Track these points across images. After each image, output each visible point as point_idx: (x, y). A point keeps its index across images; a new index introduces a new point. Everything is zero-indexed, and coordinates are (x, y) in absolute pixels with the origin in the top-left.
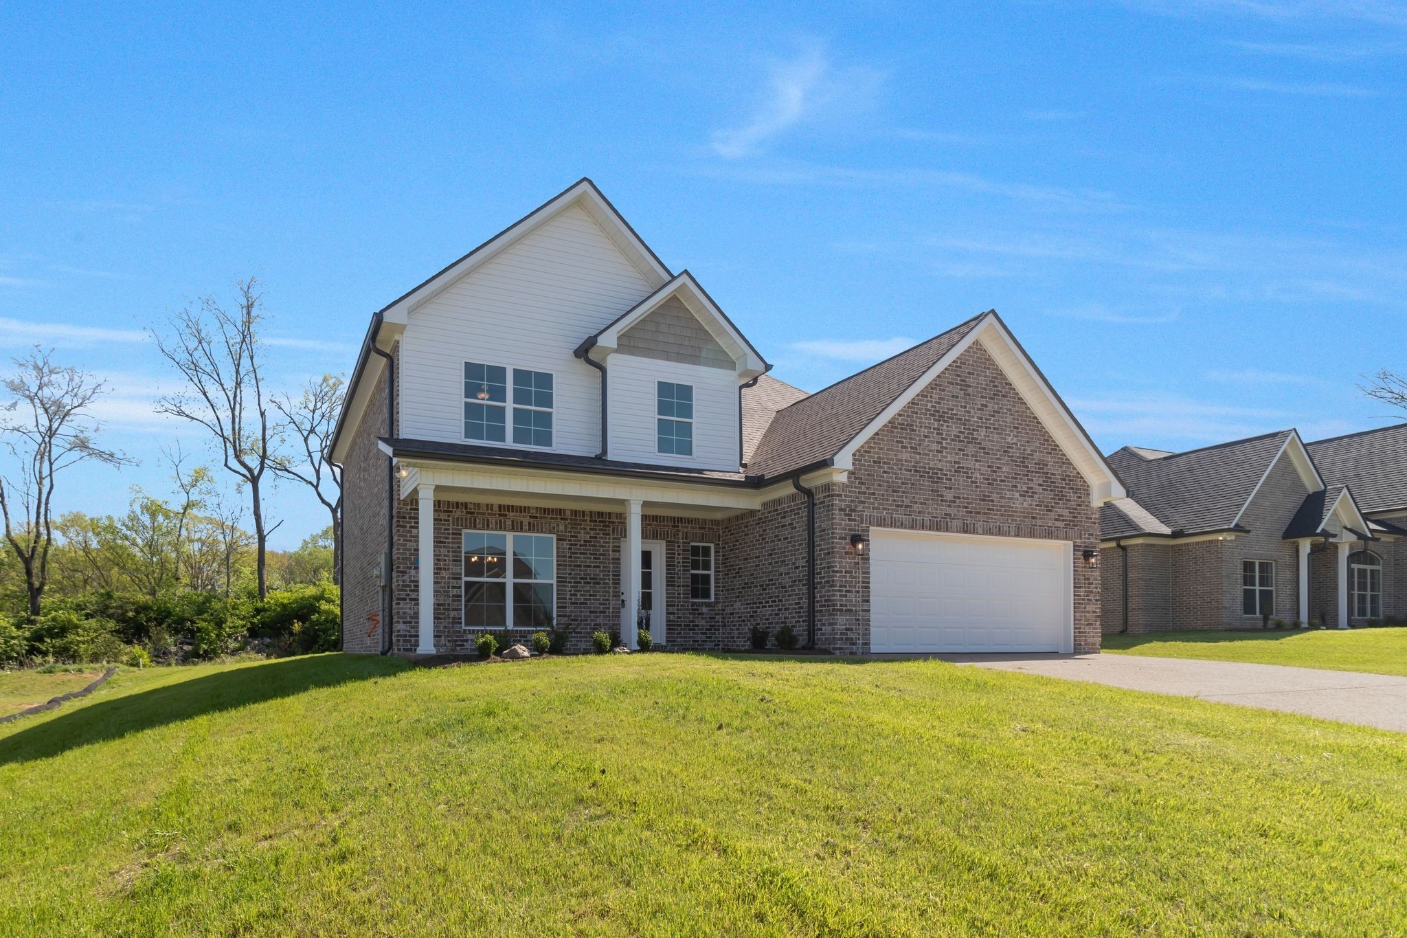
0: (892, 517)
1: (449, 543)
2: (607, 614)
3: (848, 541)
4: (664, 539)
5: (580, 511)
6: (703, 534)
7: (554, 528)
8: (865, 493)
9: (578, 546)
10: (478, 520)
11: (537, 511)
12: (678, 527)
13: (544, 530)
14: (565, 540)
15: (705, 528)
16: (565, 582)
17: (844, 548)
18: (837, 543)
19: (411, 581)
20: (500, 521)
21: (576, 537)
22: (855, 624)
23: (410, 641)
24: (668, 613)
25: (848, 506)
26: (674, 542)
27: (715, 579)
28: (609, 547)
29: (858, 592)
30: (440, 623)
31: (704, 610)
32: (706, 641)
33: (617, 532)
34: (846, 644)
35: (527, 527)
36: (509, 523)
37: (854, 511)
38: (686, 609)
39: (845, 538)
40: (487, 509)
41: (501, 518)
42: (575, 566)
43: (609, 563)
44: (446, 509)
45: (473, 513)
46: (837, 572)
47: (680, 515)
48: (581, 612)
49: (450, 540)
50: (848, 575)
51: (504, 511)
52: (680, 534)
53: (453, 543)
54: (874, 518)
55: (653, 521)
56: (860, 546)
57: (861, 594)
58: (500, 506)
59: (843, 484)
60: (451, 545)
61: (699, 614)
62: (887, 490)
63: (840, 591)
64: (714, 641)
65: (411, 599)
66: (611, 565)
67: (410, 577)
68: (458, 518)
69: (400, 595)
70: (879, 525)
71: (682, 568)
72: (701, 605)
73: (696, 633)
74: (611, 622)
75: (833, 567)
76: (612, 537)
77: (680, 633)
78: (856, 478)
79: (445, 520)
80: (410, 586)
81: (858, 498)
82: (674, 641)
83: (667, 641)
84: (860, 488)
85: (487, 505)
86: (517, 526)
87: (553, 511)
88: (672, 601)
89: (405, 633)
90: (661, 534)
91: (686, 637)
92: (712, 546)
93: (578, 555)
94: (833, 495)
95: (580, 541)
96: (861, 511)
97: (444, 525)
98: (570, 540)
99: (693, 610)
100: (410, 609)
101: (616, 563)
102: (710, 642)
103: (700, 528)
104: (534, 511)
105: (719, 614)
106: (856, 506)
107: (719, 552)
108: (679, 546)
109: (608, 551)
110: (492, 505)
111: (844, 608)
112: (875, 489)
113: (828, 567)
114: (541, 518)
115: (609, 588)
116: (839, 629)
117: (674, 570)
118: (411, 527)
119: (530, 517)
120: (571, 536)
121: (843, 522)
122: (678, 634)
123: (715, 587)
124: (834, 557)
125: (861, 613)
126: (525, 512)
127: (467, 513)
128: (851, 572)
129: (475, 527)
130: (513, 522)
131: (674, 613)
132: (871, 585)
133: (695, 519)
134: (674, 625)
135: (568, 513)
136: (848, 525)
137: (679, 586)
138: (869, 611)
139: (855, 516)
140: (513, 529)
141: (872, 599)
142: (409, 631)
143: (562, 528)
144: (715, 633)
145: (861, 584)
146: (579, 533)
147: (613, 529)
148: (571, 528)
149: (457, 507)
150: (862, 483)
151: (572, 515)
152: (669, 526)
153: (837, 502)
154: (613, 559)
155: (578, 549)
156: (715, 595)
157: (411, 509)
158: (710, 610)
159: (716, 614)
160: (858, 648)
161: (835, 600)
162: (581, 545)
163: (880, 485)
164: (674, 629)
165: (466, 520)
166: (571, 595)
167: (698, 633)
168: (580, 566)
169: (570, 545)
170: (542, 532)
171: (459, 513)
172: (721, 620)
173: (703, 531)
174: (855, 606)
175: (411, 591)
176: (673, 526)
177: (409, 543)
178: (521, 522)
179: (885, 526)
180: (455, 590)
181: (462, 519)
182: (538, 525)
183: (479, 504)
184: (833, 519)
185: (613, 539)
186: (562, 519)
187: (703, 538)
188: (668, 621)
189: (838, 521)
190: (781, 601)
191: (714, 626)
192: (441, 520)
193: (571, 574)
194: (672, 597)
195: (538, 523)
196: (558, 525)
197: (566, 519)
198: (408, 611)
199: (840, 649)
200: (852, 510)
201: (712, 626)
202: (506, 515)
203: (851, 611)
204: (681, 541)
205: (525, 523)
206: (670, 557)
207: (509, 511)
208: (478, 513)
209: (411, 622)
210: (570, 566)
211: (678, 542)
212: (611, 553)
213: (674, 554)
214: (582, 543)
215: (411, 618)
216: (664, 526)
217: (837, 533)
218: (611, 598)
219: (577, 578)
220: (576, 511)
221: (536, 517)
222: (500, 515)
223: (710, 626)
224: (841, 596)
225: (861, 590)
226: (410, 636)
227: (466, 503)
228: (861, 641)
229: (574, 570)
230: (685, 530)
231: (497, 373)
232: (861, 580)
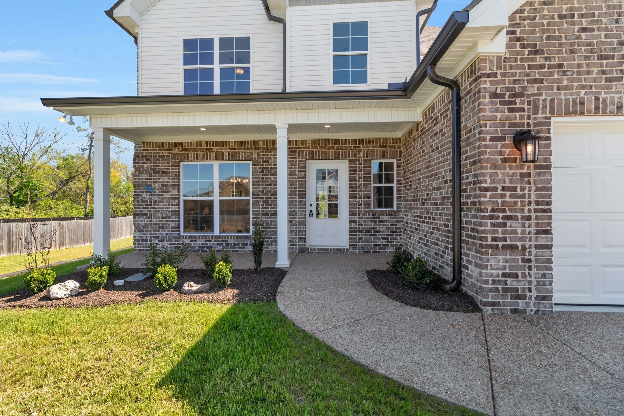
0: (597, 99)
1: (169, 173)
2: (294, 223)
3: (509, 141)
4: (345, 159)
5: (270, 141)
6: (384, 152)
7: (248, 156)
8: (542, 66)
9: (269, 169)
10: (190, 155)
11: (235, 145)
12: (359, 147)
13: (241, 158)
14: (258, 165)
15: (386, 147)
16: (258, 198)
17: (501, 153)
18: (487, 146)
19: (143, 202)
20: (207, 154)
21: (267, 162)
22: (523, 268)
23: (142, 244)
24: (350, 221)
25: (508, 89)
26: (355, 160)
27: (398, 190)
28: (295, 168)
29: (529, 218)
30: (164, 231)
31: (386, 218)
32: (387, 245)
33: (302, 155)
34: (504, 296)
35: (227, 157)
36: (213, 155)
37: (521, 95)
38: (367, 218)
39: (502, 138)
40: (197, 145)
41: (208, 151)
42: (266, 185)
43: (296, 182)
44: (167, 148)
45: (187, 149)
46: (487, 189)
47: (361, 137)
48: (271, 221)
49: (170, 171)
50: (508, 193)
51: (210, 146)
52: (362, 153)
53: (172, 172)
54: (560, 104)
55: (335, 144)
56: (530, 148)
57: (533, 221)
58: (207, 143)
59: (499, 57)
60: (171, 174)
61: (380, 221)
62: (587, 58)
63: (492, 217)
64: (396, 245)
65: (143, 214)
66: (297, 183)
67: (142, 198)
68: (175, 155)
69: (136, 211)
70: (568, 113)
71: (363, 183)
72: (383, 213)
73: (377, 238)
74: (297, 230)
75: (480, 182)
76: (297, 160)
77: (362, 238)
78: (523, 46)
79: (167, 156)
80: (142, 205)
81: (528, 75)
82: (356, 245)
83: (350, 245)
84: (533, 60)
85: (197, 142)
86: (219, 156)
87: (248, 143)
88: (354, 211)
89: (138, 238)
90: (342, 154)
91: (368, 242)
92: (395, 161)
93: (269, 176)
94: (480, 77)
95: (270, 165)
96: (534, 95)
97: (166, 160)
98: (263, 165)
99: (374, 218)
100: (142, 221)
101: (302, 181)
102: (392, 245)
103: (380, 147)
104: (233, 144)
105: (401, 221)
106: (524, 88)
107: (400, 166)
108: (360, 164)
109: (295, 171)
110: (201, 142)
111: (500, 244)
112: (564, 59)
113: (475, 183)
114: (238, 149)
115: (296, 201)
116: (491, 275)
117: (356, 184)
118: (143, 163)
119: (230, 149)
120: (263, 162)
121: (499, 115)
122: (359, 239)
123: (398, 197)
124: (482, 168)
125: (534, 251)
126: (226, 145)
127: (183, 150)
128: (515, 189)
129: (188, 160)
130: (216, 154)
131: (355, 222)
132: (553, 207)
133: (376, 139)
134: (356, 232)
135: (261, 144)
136: (507, 118)
137: (360, 198)
138: (549, 247)
139: (522, 103)
140: (216, 159)
141: (555, 227)
142: (142, 237)
143: (255, 155)
144: (396, 239)
145: (533, 207)
146: (270, 158)
147: (299, 153)
148: (263, 155)
149: (176, 146)
150: (536, 52)
151: (264, 145)
152: (350, 147)
153: (488, 85)
154: (299, 178)
155: (269, 171)
156: (398, 204)
157: (143, 150)
158: (391, 218)
159: (397, 221)
160: (528, 304)
161: (484, 232)
162: (271, 168)
163: (572, 52)
164: (356, 235)
165: (181, 155)
166: (263, 208)
167: (379, 239)
168: (271, 185)
169: (262, 168)
170: (239, 160)
171: (176, 150)
172: (402, 227)
173: (384, 149)
174: (520, 239)
175: (143, 208)
176: (355, 147)
177: (141, 175)
178: (223, 154)
179: (582, 113)
180: (173, 207)
181: (179, 155)
182: (236, 155)
183: (191, 143)
184: (480, 111)
185: (299, 161)
186: (256, 148)
187: (384, 155)
188: (350, 228)
189: (488, 113)
190: (434, 219)
191: (396, 232)
192: (164, 156)
193: (263, 191)
194: (354, 208)
195: (236, 153)
196: (252, 154)
197: (259, 148)
198: (141, 222)
199: (493, 304)
200: (515, 95)
201: (393, 232)
202: (212, 149)
203: (513, 247)
204: (363, 159)
205: (226, 154)
206: (352, 172)
207: (213, 146)
208: (191, 149)
209: (143, 231)
210: (262, 185)
211: (359, 160)
212: (297, 173)
213: (356, 170)
214: (273, 166)
215: (143, 227)
216: (346, 147)
217: (487, 132)
218: (297, 210)
219: (268, 195)
220: (267, 141)
221: (235, 149)
222: (207, 149)
223: (391, 232)
224: (493, 225)
225: (533, 215)
226: (142, 241)
227: (182, 143)
228: (534, 293)
229: (265, 188)
230: (366, 150)
231: (207, 43)
232: (533, 199)
